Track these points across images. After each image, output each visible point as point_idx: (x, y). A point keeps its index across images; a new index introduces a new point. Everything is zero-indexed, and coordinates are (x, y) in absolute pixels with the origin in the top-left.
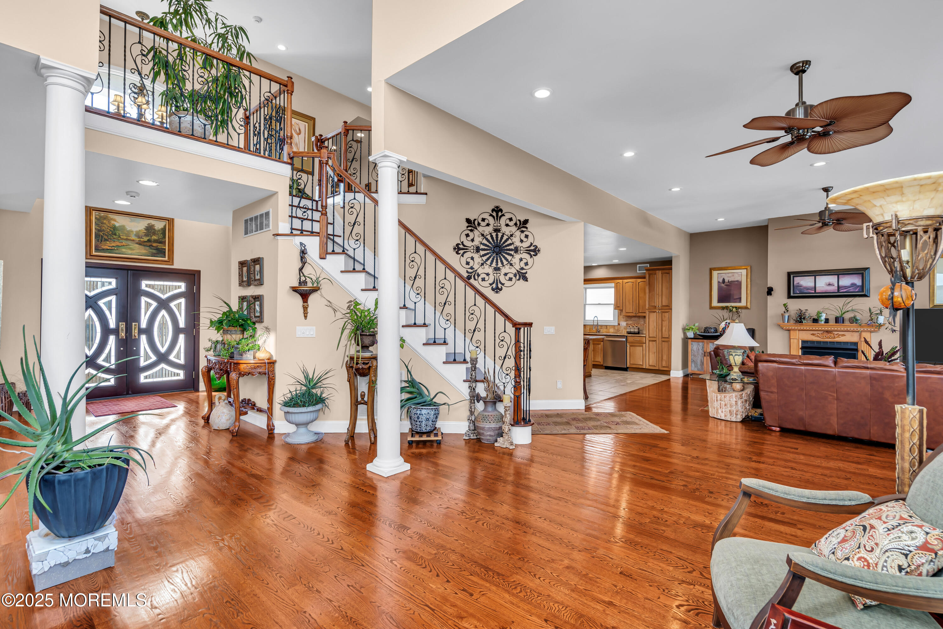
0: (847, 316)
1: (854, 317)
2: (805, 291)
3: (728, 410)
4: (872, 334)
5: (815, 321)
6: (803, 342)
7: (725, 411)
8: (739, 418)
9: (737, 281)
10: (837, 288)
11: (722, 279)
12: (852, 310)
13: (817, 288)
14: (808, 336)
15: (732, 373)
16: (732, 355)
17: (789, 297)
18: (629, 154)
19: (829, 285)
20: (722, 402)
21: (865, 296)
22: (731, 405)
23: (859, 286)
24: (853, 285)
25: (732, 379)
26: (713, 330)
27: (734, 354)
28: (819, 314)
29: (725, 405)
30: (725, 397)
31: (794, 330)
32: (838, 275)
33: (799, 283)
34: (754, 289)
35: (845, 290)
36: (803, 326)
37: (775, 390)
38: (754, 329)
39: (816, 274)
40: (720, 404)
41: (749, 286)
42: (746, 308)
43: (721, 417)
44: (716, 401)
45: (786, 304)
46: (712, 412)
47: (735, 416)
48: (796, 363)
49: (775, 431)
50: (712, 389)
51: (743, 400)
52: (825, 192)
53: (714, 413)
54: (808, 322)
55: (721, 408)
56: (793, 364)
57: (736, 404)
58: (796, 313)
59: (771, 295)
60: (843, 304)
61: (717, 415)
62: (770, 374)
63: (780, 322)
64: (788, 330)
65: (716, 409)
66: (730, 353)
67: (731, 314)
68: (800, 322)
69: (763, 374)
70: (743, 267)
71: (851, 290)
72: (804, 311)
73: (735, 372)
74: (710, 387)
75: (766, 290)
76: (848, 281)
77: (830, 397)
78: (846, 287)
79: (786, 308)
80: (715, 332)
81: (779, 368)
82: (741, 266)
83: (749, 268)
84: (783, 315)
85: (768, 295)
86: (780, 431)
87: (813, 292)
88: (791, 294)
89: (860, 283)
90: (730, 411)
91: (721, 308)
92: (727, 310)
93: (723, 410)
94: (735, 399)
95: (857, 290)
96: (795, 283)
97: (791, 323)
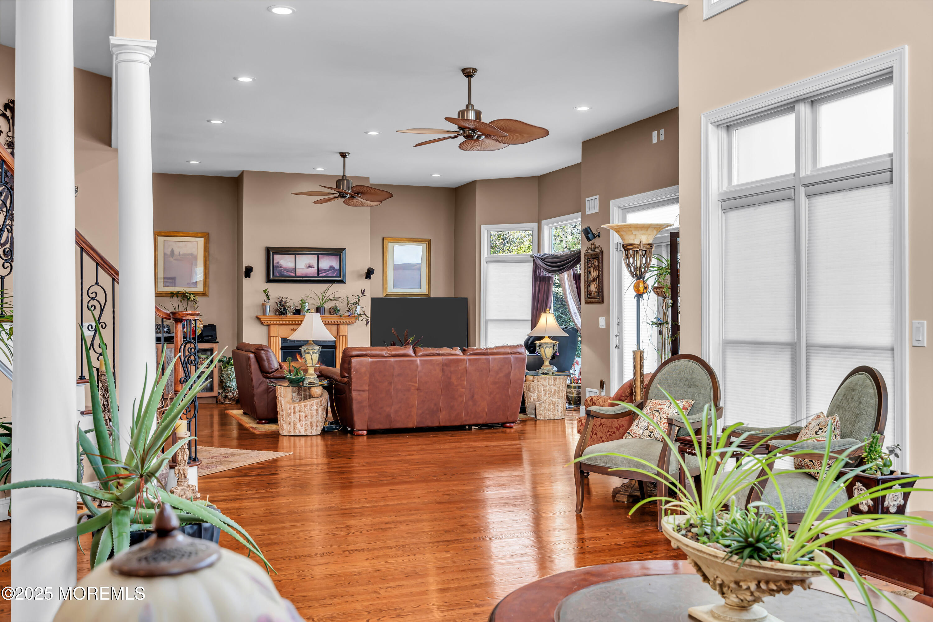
0: (327, 306)
1: (336, 307)
2: (286, 274)
3: (308, 423)
4: (349, 326)
5: (298, 312)
6: (284, 341)
7: (305, 425)
8: (319, 432)
9: (191, 254)
10: (316, 271)
11: (170, 250)
12: (334, 299)
13: (297, 270)
14: (288, 334)
15: (307, 376)
16: (308, 353)
17: (269, 281)
18: (245, 79)
19: (309, 267)
21: (342, 282)
22: (312, 415)
23: (337, 270)
24: (332, 268)
25: (309, 384)
27: (311, 352)
28: (302, 303)
29: (306, 416)
30: (305, 406)
31: (274, 325)
32: (318, 255)
33: (278, 263)
34: (213, 268)
35: (324, 274)
36: (283, 319)
37: (367, 388)
38: (215, 326)
39: (295, 251)
40: (300, 416)
41: (208, 262)
42: (204, 295)
43: (300, 432)
44: (292, 414)
45: (266, 290)
46: (285, 428)
47: (315, 428)
48: (385, 355)
49: (361, 435)
50: (287, 399)
51: (322, 407)
52: (342, 157)
53: (288, 429)
54: (289, 314)
55: (300, 421)
56: (383, 356)
57: (317, 413)
58: (278, 302)
59: (250, 277)
60: (322, 291)
61: (295, 432)
62: (363, 370)
63: (260, 315)
64: (268, 325)
65: (292, 424)
66: (307, 351)
67: (185, 303)
68: (284, 314)
69: (357, 371)
70: (200, 235)
71: (330, 275)
72: (284, 300)
73: (311, 374)
74: (285, 397)
75: (244, 269)
76: (327, 263)
77: (413, 388)
78: (325, 271)
79: (267, 295)
80: (168, 331)
81: (372, 362)
82: (197, 233)
83: (207, 237)
84: (263, 305)
85: (246, 277)
86: (367, 435)
87: (294, 275)
88: (271, 278)
89: (337, 266)
90: (311, 423)
91: (170, 295)
92: (177, 297)
93: (303, 423)
94: (315, 407)
95: (335, 275)
96: (274, 263)
97: (272, 315)
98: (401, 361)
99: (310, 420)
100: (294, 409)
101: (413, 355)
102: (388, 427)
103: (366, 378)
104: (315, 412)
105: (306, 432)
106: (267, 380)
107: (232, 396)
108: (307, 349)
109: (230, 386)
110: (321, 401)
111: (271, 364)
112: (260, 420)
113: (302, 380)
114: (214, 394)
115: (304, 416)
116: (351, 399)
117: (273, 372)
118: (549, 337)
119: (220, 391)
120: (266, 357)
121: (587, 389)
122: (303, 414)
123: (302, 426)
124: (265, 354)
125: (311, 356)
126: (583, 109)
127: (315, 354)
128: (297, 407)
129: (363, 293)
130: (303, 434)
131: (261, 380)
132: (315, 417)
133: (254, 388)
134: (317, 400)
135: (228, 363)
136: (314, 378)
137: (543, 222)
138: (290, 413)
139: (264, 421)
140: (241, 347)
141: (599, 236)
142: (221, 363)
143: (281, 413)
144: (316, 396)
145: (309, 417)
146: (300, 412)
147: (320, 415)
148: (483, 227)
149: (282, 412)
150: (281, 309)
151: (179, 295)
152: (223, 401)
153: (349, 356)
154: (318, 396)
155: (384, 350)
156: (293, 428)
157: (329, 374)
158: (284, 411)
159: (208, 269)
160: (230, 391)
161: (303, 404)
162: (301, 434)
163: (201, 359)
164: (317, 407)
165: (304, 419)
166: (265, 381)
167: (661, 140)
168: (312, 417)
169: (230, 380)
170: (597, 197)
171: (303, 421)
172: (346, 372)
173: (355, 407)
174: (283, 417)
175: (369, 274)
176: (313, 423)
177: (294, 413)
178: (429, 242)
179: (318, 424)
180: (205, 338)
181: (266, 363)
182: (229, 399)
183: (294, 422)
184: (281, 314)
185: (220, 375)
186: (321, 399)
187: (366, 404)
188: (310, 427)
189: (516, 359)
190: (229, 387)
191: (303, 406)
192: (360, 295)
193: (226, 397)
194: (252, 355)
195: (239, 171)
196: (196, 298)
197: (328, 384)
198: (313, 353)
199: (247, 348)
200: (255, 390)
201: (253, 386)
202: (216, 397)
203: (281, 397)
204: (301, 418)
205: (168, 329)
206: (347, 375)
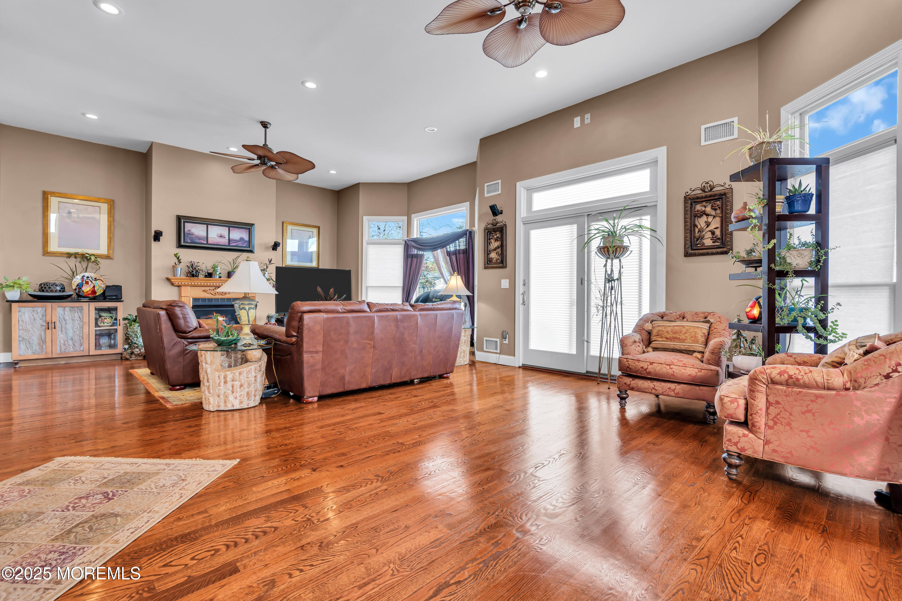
2: (197, 241)
3: (244, 393)
5: (210, 275)
6: (195, 300)
7: (240, 396)
10: (227, 241)
13: (209, 239)
14: (200, 293)
15: (241, 336)
17: (180, 246)
19: (221, 236)
20: (236, 383)
21: (251, 251)
23: (246, 241)
24: (242, 239)
25: (244, 346)
26: (58, 288)
27: (247, 307)
28: (214, 267)
29: (241, 386)
30: (240, 374)
31: (185, 286)
32: (229, 227)
33: (189, 231)
34: (118, 233)
35: (235, 244)
36: (195, 281)
37: (321, 349)
38: (121, 287)
39: (207, 222)
40: (233, 387)
41: (112, 227)
42: (108, 257)
43: (233, 406)
44: (222, 384)
45: (177, 254)
46: (212, 403)
47: (253, 398)
48: (341, 311)
49: (311, 403)
50: (214, 366)
51: (261, 372)
52: (263, 127)
53: (216, 403)
54: (201, 277)
55: (233, 392)
56: (338, 312)
57: (255, 380)
58: (189, 265)
59: (159, 241)
60: (234, 258)
61: (226, 406)
62: (318, 327)
63: (170, 277)
64: (178, 286)
65: (222, 396)
66: (241, 307)
67: (84, 264)
68: (196, 276)
69: (309, 329)
70: (103, 200)
71: (240, 245)
72: (196, 264)
73: (247, 334)
74: (212, 363)
75: (153, 234)
76: (237, 235)
77: (369, 346)
78: (236, 241)
79: (178, 258)
80: (62, 290)
81: (328, 319)
82: (100, 198)
83: (112, 204)
84: (174, 267)
85: (155, 240)
86: (318, 400)
87: (206, 242)
88: (182, 243)
89: (247, 238)
90: (248, 393)
91: (66, 255)
92: (76, 258)
93: (238, 395)
94: (253, 373)
95: (244, 245)
96: (186, 230)
97: (183, 277)
98: (358, 317)
99: (247, 390)
100: (225, 377)
101: (368, 310)
102: (341, 390)
103: (320, 338)
104: (253, 379)
105: (242, 405)
106: (183, 340)
107: (139, 352)
108: (242, 304)
109: (137, 342)
110: (260, 366)
111: (188, 322)
112: (173, 386)
113: (235, 342)
114: (119, 350)
115: (239, 386)
116: (301, 362)
117: (191, 331)
118: (456, 296)
119: (127, 347)
120: (182, 314)
121: (485, 338)
122: (237, 384)
123: (236, 398)
124: (181, 310)
125: (248, 313)
126: (541, 74)
127: (252, 310)
128: (230, 375)
129: (270, 261)
130: (237, 407)
131: (175, 341)
132: (253, 385)
133: (166, 350)
134: (256, 365)
135: (135, 321)
136: (251, 339)
137: (413, 216)
138: (219, 383)
139: (178, 387)
140: (148, 304)
141: (501, 213)
142: (127, 322)
143: (206, 384)
144: (254, 360)
145: (245, 386)
146: (233, 381)
147: (258, 382)
148: (365, 218)
149: (208, 382)
150: (193, 271)
151: (77, 256)
152: (128, 357)
153: (299, 312)
154: (256, 360)
155: (340, 305)
156: (223, 401)
157: (266, 333)
158: (210, 381)
159: (114, 234)
160: (137, 347)
161: (236, 371)
162: (235, 408)
163: (103, 318)
164: (256, 373)
165: (239, 390)
166: (180, 342)
167: (586, 123)
168: (249, 385)
169: (137, 337)
170: (500, 181)
171: (237, 392)
172: (294, 331)
173: (306, 371)
174: (208, 389)
175: (275, 246)
176: (250, 393)
177: (225, 382)
178: (319, 228)
179: (257, 393)
180: (108, 297)
181: (182, 322)
182: (135, 355)
183: (224, 394)
184: (193, 276)
185: (125, 332)
186: (260, 363)
187: (319, 366)
188: (246, 398)
189: (458, 313)
190: (135, 343)
191: (237, 374)
192: (268, 263)
193: (132, 353)
194: (163, 313)
195: (149, 142)
196: (98, 259)
197: (266, 344)
198: (249, 309)
199: (156, 305)
200: (166, 352)
201: (164, 348)
202: (121, 354)
203: (206, 363)
204: (235, 388)
205: (62, 288)
206: (295, 334)
